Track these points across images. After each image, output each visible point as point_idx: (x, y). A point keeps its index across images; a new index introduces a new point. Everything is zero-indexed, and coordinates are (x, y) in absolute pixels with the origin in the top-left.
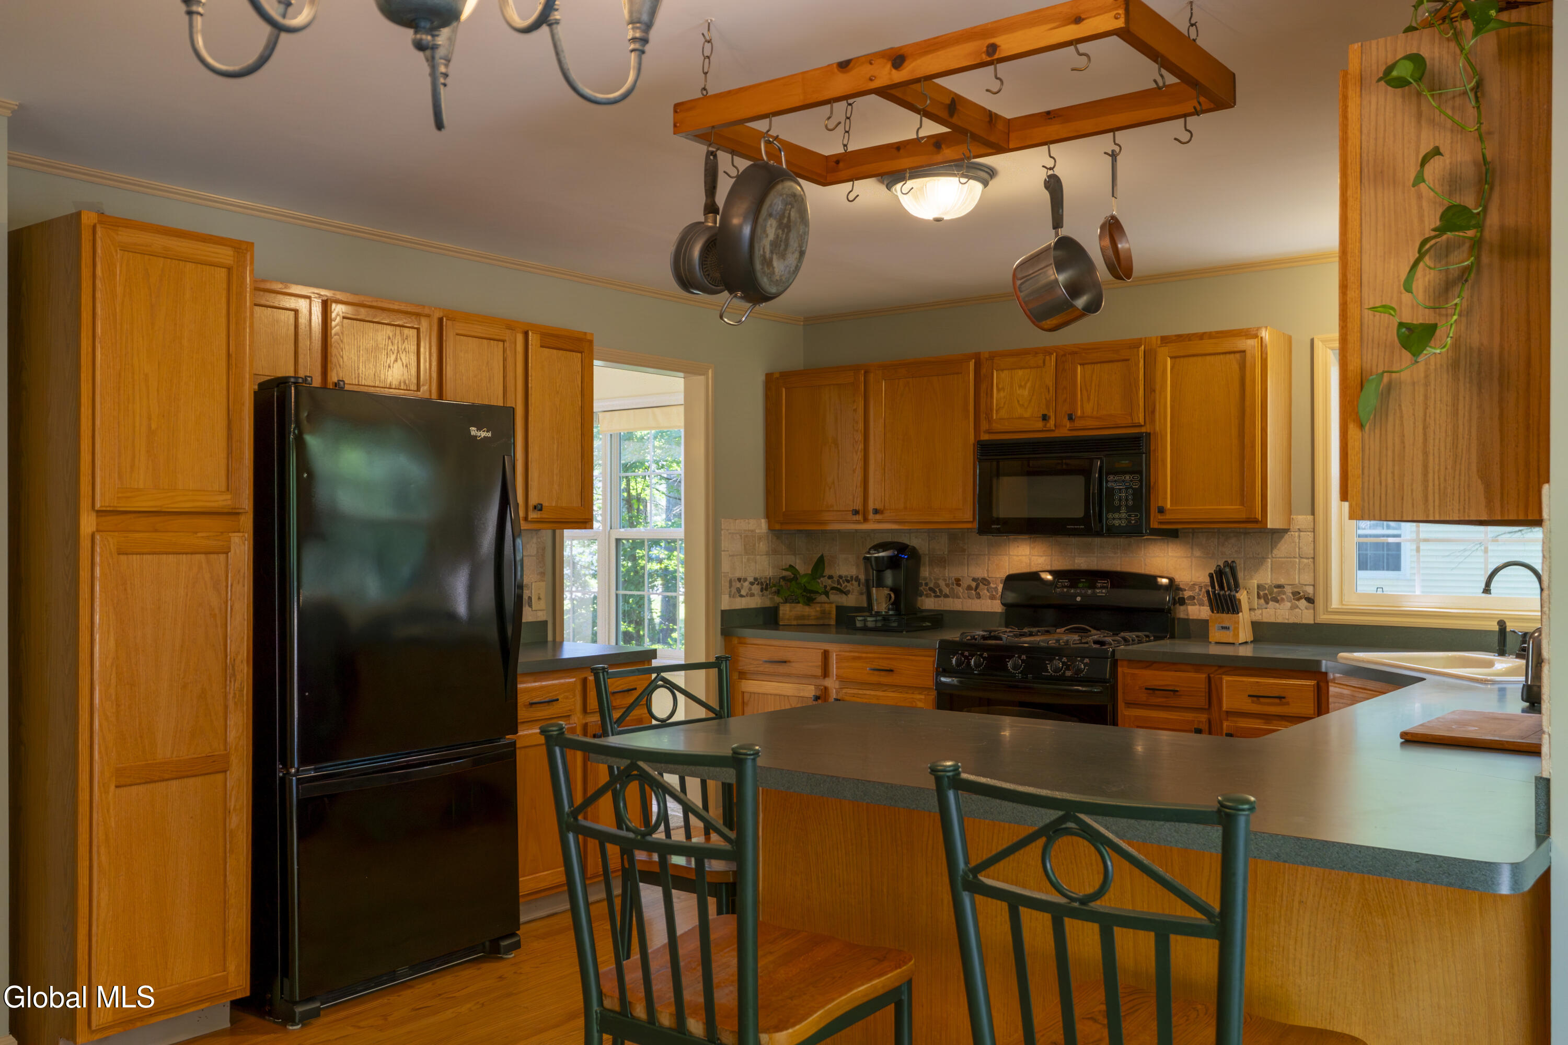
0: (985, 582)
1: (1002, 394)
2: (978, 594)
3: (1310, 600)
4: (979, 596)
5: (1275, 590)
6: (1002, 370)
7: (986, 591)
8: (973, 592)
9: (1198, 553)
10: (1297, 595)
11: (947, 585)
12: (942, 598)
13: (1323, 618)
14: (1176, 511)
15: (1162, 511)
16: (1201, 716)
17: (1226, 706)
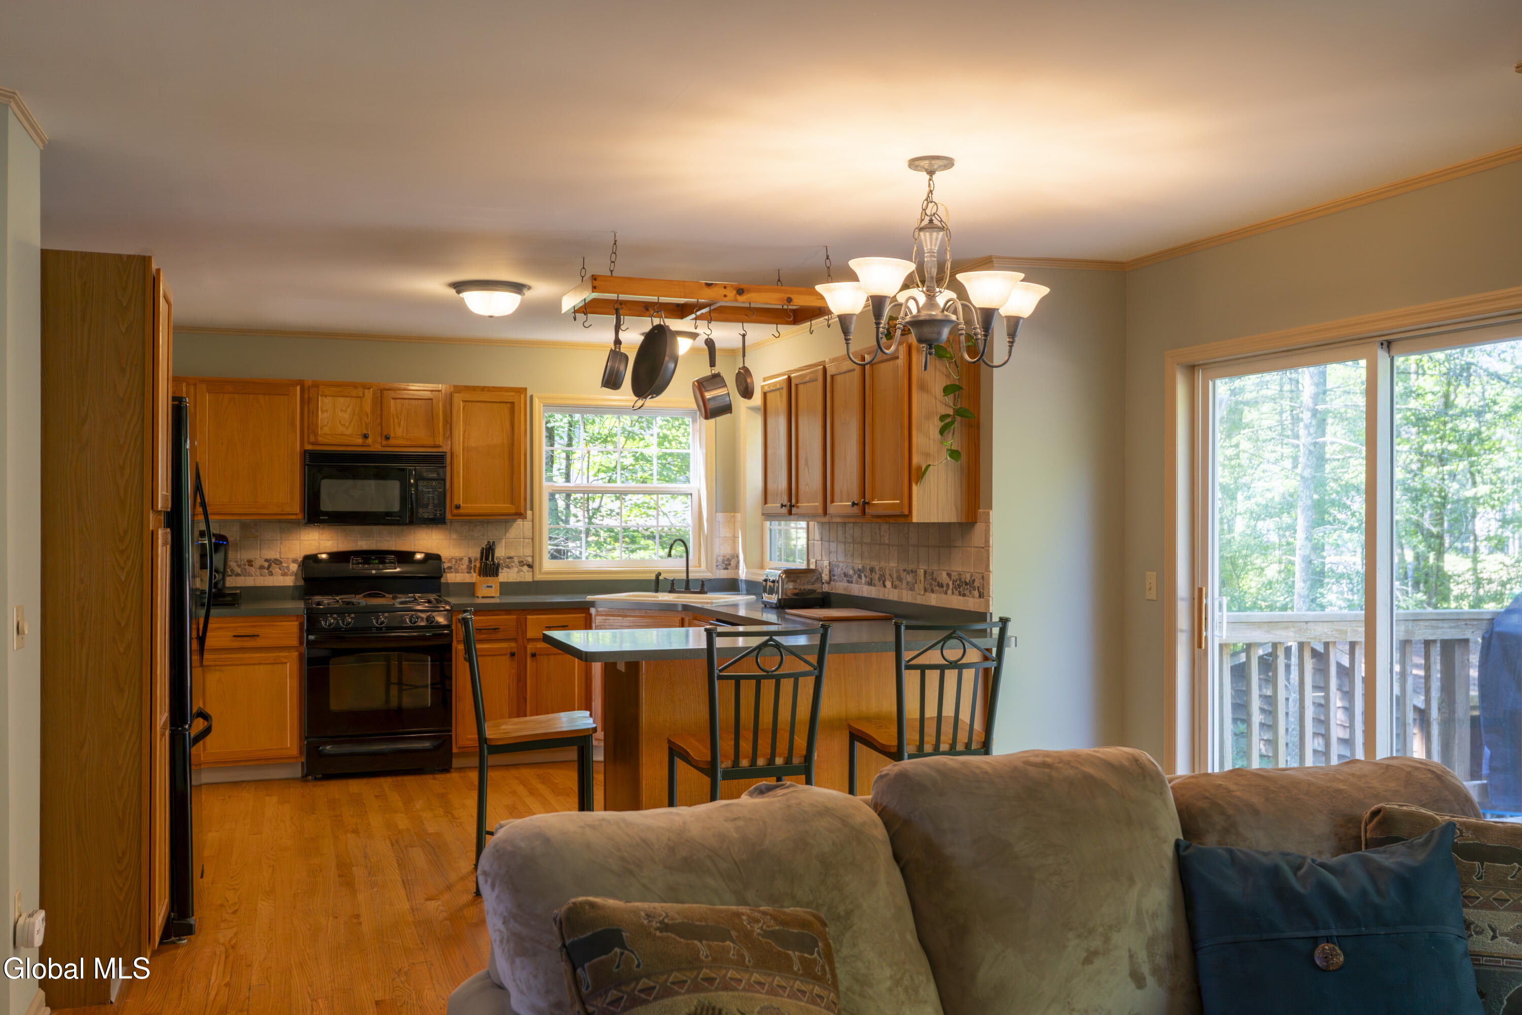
0: (278, 562)
1: (325, 415)
2: (271, 572)
3: (530, 566)
4: (271, 574)
5: (508, 560)
6: (326, 396)
7: (278, 570)
8: (266, 571)
9: (454, 536)
10: (522, 563)
11: (239, 566)
12: (234, 577)
13: (539, 577)
14: (467, 507)
15: (458, 507)
16: (513, 644)
17: (530, 634)
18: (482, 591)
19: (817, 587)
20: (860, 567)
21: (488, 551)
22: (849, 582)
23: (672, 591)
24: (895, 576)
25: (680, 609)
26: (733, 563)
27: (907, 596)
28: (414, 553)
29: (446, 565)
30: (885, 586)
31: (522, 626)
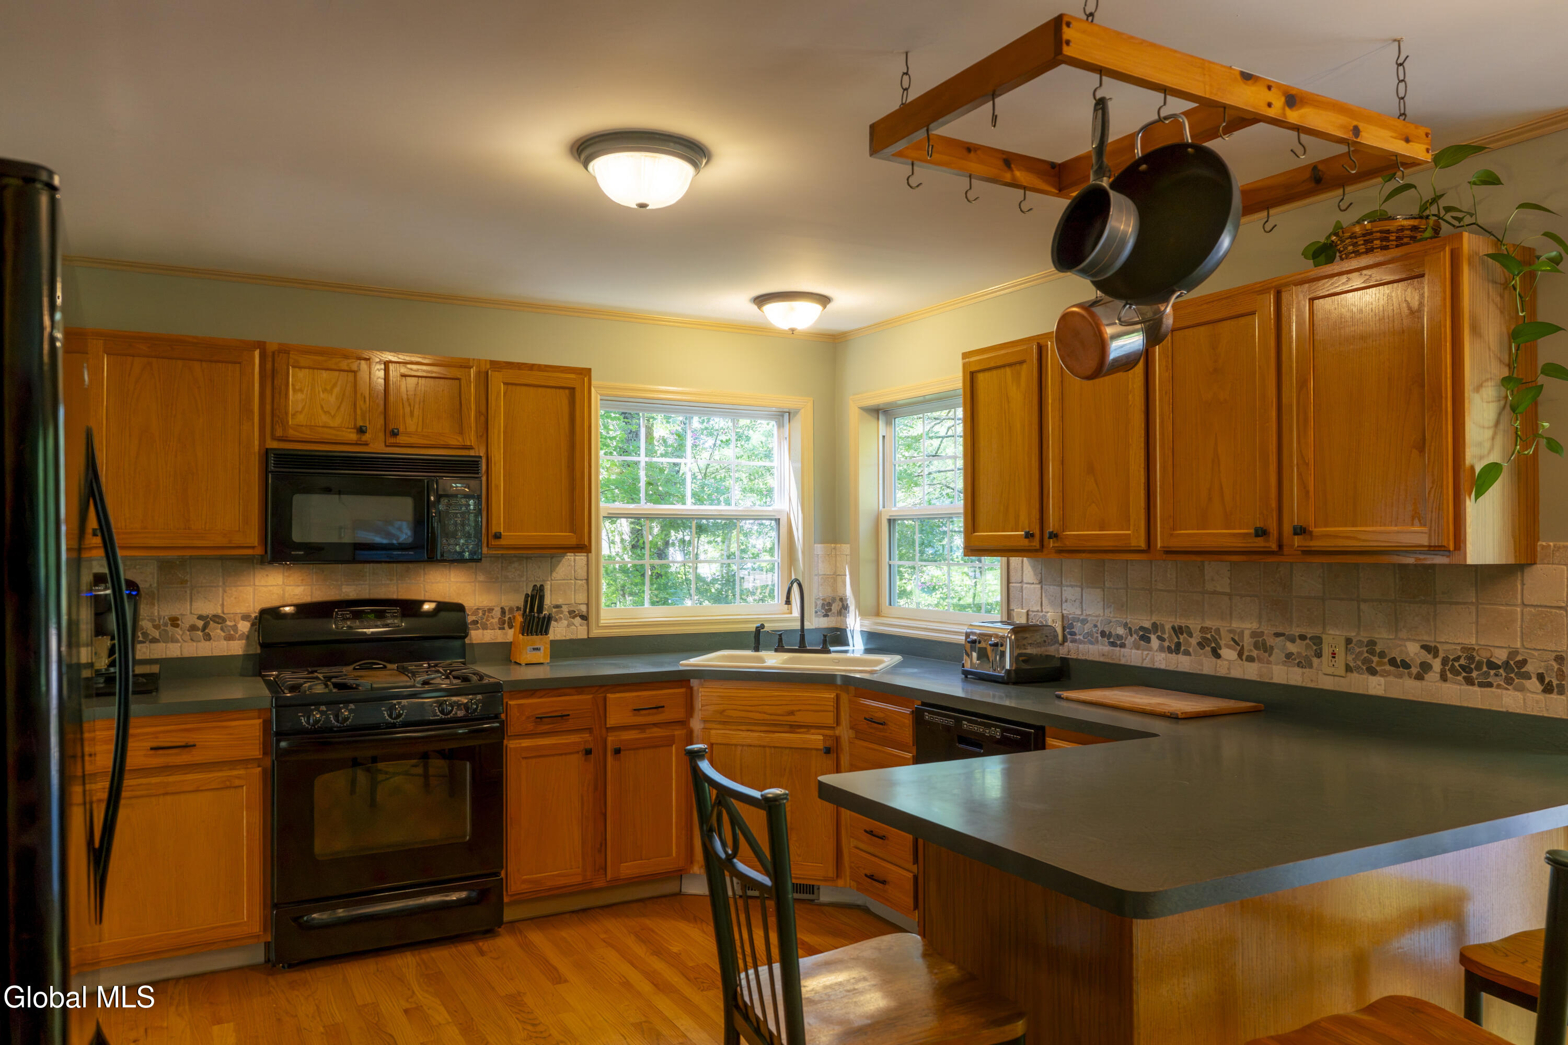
0: (218, 619)
1: (300, 396)
2: (209, 635)
3: (585, 618)
4: (208, 637)
5: (554, 610)
6: (301, 368)
7: (219, 631)
8: (200, 633)
9: (481, 578)
10: (573, 615)
11: (156, 627)
12: (147, 644)
13: (596, 632)
14: (511, 537)
15: (498, 536)
16: (586, 735)
17: (611, 722)
18: (528, 656)
19: (1051, 650)
20: (1147, 624)
21: (536, 597)
22: (1113, 644)
23: (780, 648)
24: (1247, 641)
25: (839, 682)
26: (835, 607)
27: (1293, 676)
28: (422, 602)
29: (470, 619)
30: (1218, 656)
31: (602, 709)
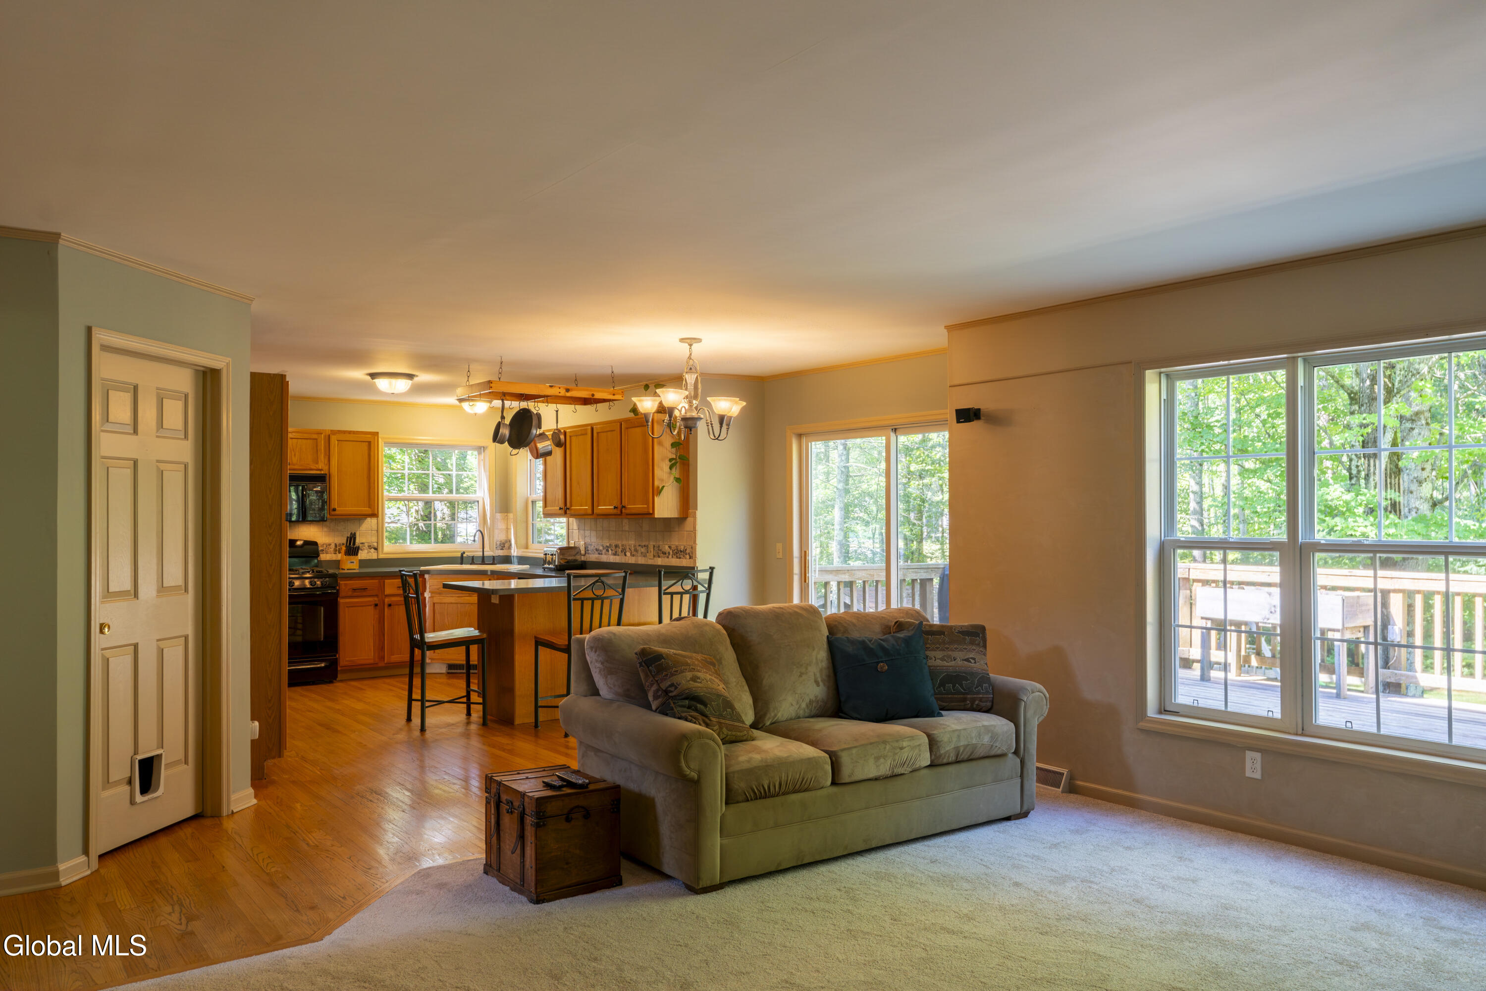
3: (376, 549)
5: (361, 545)
9: (325, 529)
10: (370, 547)
13: (381, 556)
14: (340, 510)
15: (334, 510)
16: (376, 599)
17: (387, 592)
18: (347, 565)
19: (578, 557)
20: (608, 545)
21: (352, 538)
22: (599, 554)
23: (473, 563)
24: (633, 549)
25: (489, 573)
26: (507, 545)
27: (641, 561)
28: (296, 541)
29: (320, 548)
30: (626, 555)
31: (382, 587)
